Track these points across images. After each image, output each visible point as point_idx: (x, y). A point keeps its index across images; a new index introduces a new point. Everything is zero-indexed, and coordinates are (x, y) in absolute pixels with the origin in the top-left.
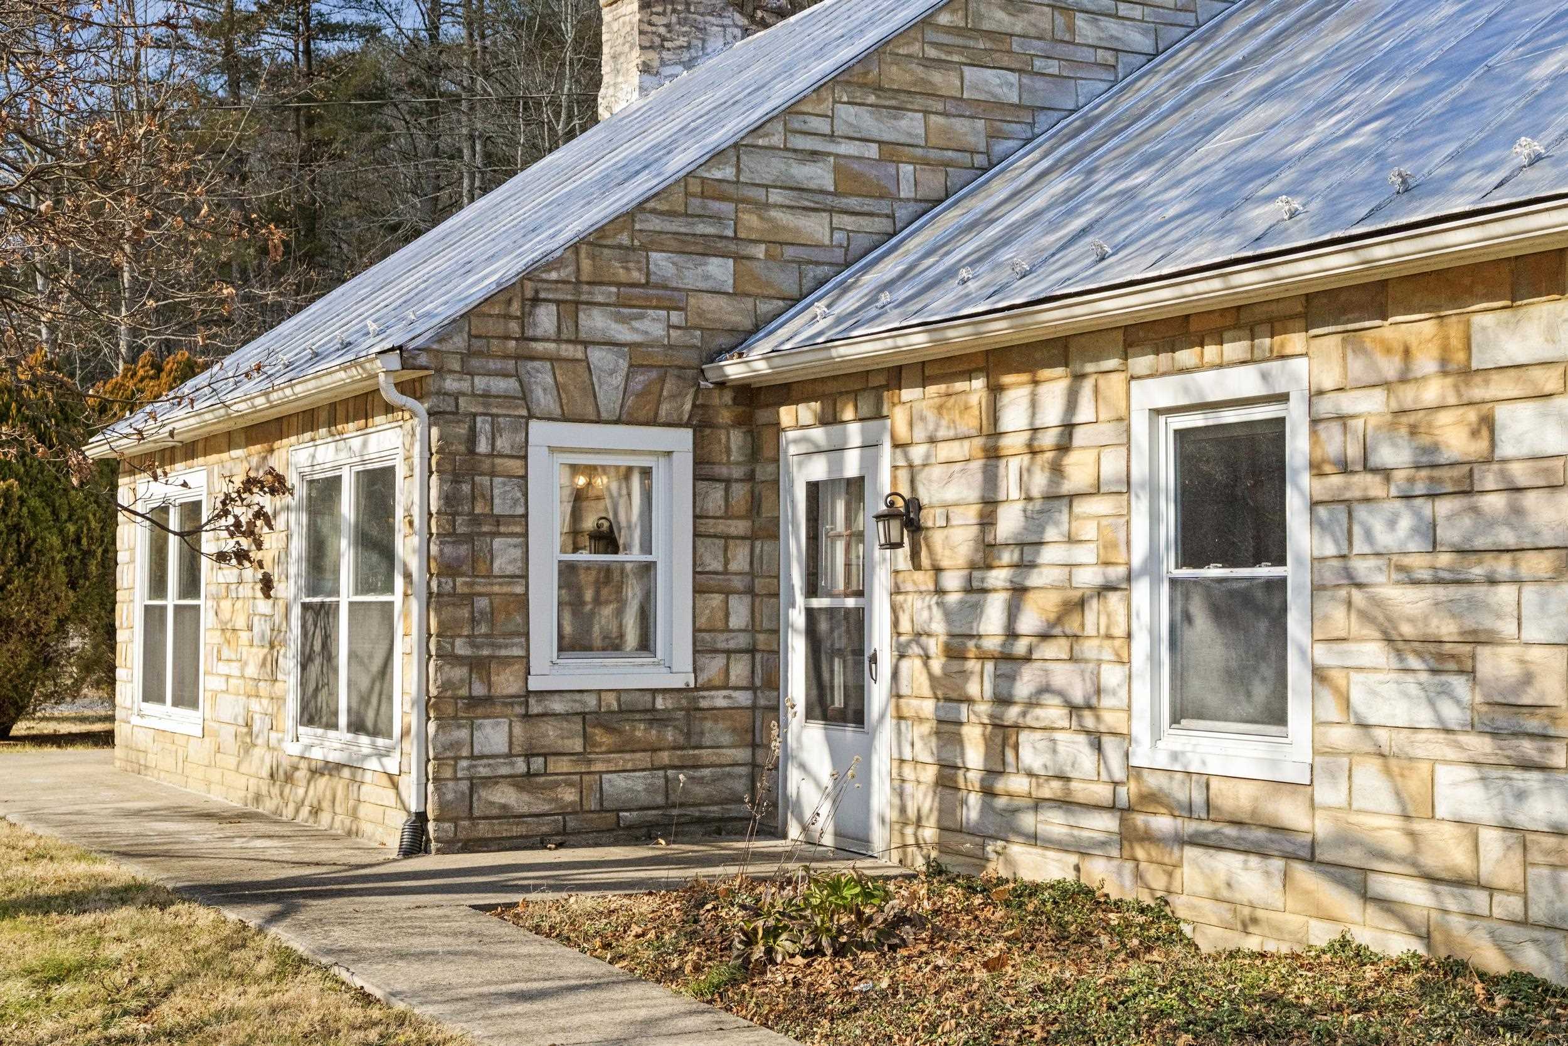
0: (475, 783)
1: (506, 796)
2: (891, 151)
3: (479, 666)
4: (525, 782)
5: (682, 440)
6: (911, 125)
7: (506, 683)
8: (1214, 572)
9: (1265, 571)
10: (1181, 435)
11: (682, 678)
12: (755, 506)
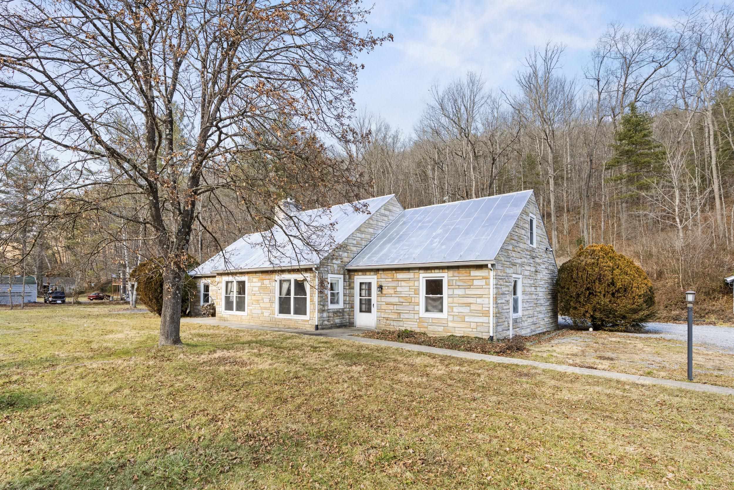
0: (323, 321)
1: (326, 323)
2: (362, 239)
3: (323, 306)
4: (328, 321)
5: (342, 276)
6: (363, 236)
7: (326, 308)
8: (431, 296)
9: (439, 296)
10: (427, 280)
11: (342, 307)
12: (350, 285)
